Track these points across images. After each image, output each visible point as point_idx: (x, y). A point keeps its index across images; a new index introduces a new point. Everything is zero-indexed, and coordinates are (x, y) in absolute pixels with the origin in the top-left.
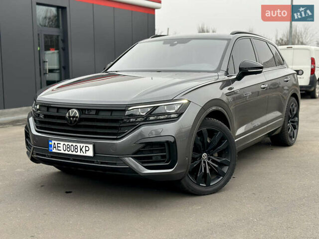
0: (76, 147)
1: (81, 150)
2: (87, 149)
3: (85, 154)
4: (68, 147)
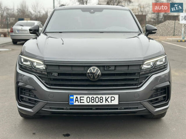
0: (101, 98)
1: (106, 100)
2: (113, 99)
3: (110, 104)
4: (93, 99)
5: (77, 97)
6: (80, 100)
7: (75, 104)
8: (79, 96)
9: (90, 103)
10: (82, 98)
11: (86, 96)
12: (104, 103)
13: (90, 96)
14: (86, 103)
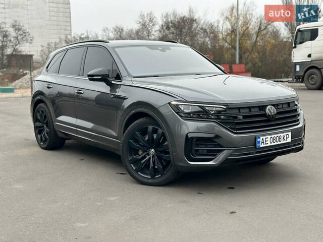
0: (280, 137)
1: (283, 138)
3: (286, 142)
5: (263, 139)
6: (266, 141)
7: (261, 146)
8: (264, 138)
9: (273, 144)
10: (267, 140)
11: (269, 137)
12: (282, 142)
13: (273, 136)
14: (269, 144)
